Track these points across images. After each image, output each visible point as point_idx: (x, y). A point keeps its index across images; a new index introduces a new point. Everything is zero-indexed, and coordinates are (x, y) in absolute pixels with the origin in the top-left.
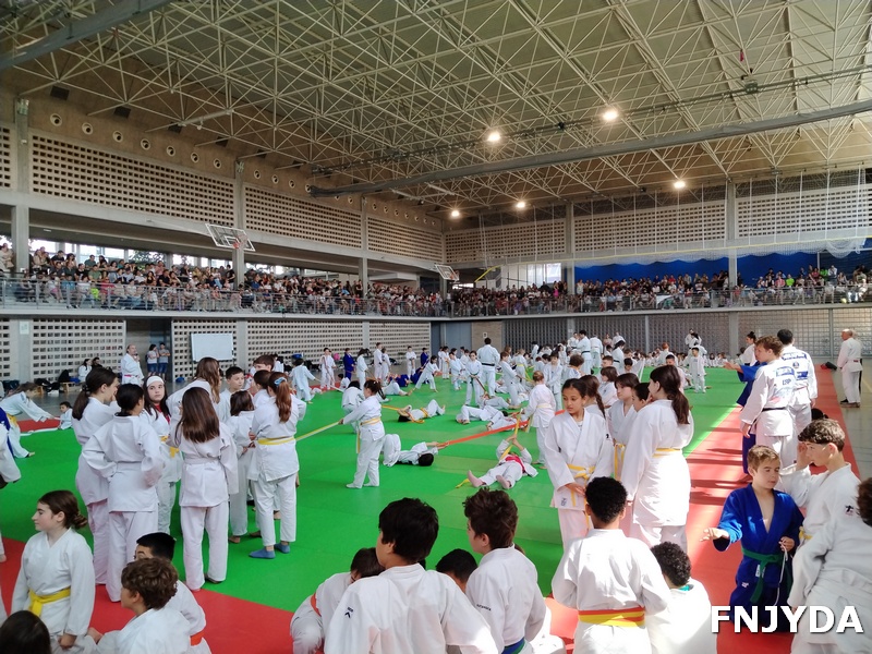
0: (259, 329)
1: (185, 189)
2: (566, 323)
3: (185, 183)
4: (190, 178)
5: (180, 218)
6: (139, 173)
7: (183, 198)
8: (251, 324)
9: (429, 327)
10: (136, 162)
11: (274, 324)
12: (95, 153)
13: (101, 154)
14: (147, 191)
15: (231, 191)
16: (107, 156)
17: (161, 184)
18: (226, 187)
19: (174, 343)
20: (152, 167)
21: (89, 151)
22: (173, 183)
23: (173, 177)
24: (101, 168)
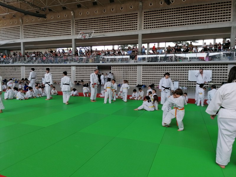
1: (117, 21)
3: (117, 19)
4: (119, 17)
5: (115, 32)
6: (102, 21)
7: (116, 24)
10: (101, 18)
12: (90, 19)
13: (91, 19)
14: (104, 26)
16: (93, 19)
17: (108, 22)
18: (134, 15)
20: (106, 17)
21: (88, 19)
22: (113, 21)
23: (113, 18)
24: (91, 23)
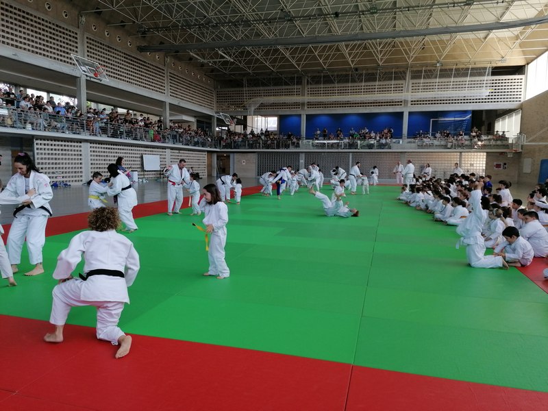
0: (98, 150)
2: (299, 156)
5: (38, 55)
7: (40, 39)
8: (92, 145)
9: (205, 155)
11: (108, 146)
14: (12, 29)
15: (76, 38)
18: (72, 34)
19: (36, 156)
22: (31, 25)
